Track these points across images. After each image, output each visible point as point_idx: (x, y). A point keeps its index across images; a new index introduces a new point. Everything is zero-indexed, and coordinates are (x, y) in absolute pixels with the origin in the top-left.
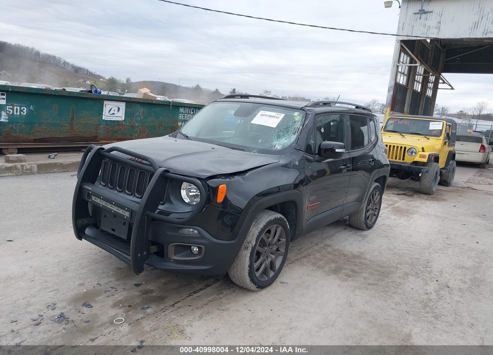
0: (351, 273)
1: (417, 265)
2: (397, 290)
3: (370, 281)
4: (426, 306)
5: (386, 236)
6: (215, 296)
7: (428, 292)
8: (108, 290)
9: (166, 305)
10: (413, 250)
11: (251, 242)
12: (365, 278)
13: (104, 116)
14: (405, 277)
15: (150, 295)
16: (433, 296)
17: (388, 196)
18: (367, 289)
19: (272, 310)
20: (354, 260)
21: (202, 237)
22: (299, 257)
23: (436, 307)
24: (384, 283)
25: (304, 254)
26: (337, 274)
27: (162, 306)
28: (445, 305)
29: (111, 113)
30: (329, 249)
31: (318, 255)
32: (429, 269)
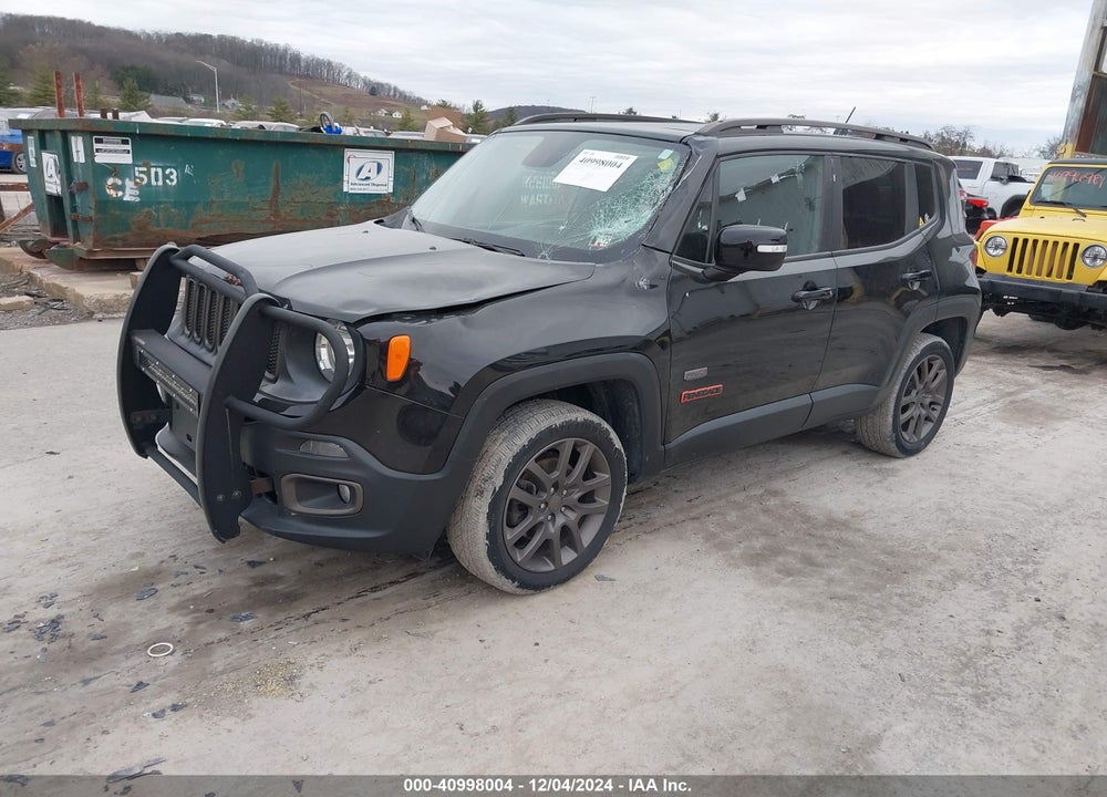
0: (799, 566)
1: (999, 555)
2: (906, 618)
3: (839, 590)
4: (966, 666)
5: (951, 475)
6: (419, 600)
7: (994, 628)
8: (186, 570)
9: (292, 615)
10: (1009, 512)
11: (491, 478)
12: (831, 581)
13: (345, 183)
14: (948, 585)
15: (270, 588)
16: (1003, 642)
17: (1014, 372)
18: (820, 608)
19: (537, 644)
20: (826, 534)
21: (353, 462)
22: (680, 517)
23: (995, 671)
24: (878, 595)
25: (698, 511)
26: (757, 565)
27: (281, 617)
28: (1027, 668)
29: (362, 176)
30: (773, 502)
31: (732, 516)
32: (1030, 568)
